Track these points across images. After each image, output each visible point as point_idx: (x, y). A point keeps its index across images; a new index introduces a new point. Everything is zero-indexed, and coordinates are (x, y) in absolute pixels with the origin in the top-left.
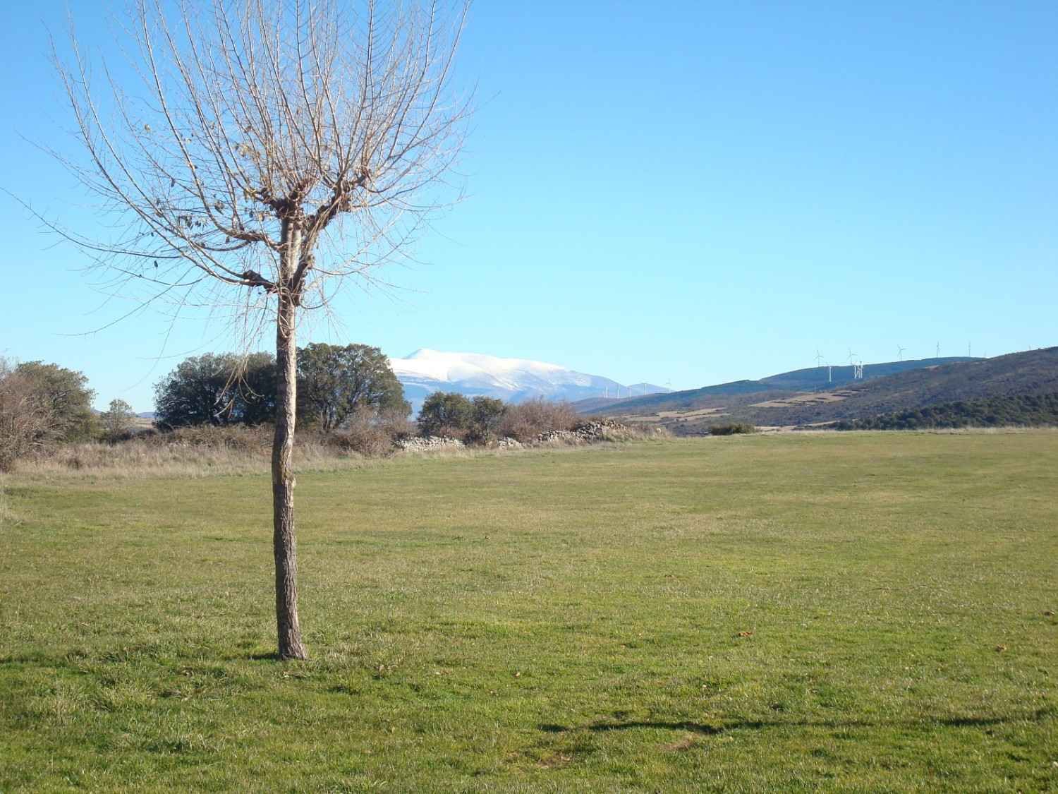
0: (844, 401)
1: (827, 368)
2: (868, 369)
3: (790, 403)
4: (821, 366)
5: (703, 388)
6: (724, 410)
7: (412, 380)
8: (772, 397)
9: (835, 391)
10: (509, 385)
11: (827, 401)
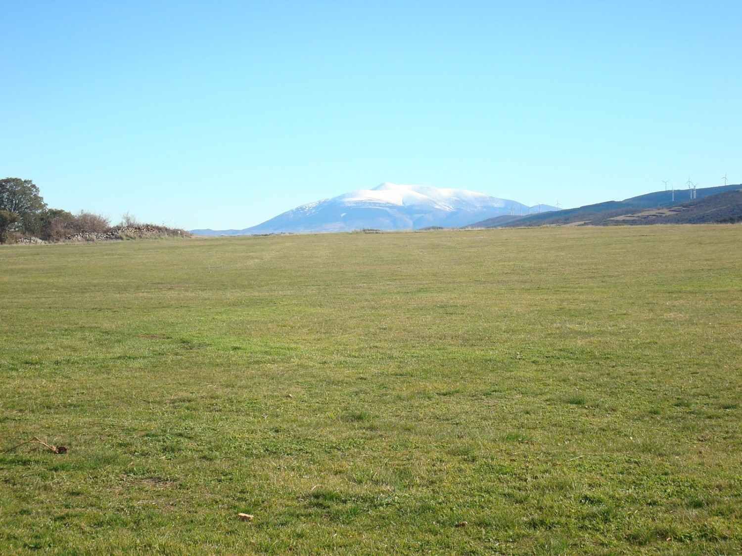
0: (677, 215)
1: (671, 191)
2: (700, 191)
3: (638, 217)
4: (667, 190)
5: (581, 207)
6: (590, 223)
7: (378, 205)
8: (627, 212)
9: (670, 208)
10: (445, 207)
11: (664, 215)
